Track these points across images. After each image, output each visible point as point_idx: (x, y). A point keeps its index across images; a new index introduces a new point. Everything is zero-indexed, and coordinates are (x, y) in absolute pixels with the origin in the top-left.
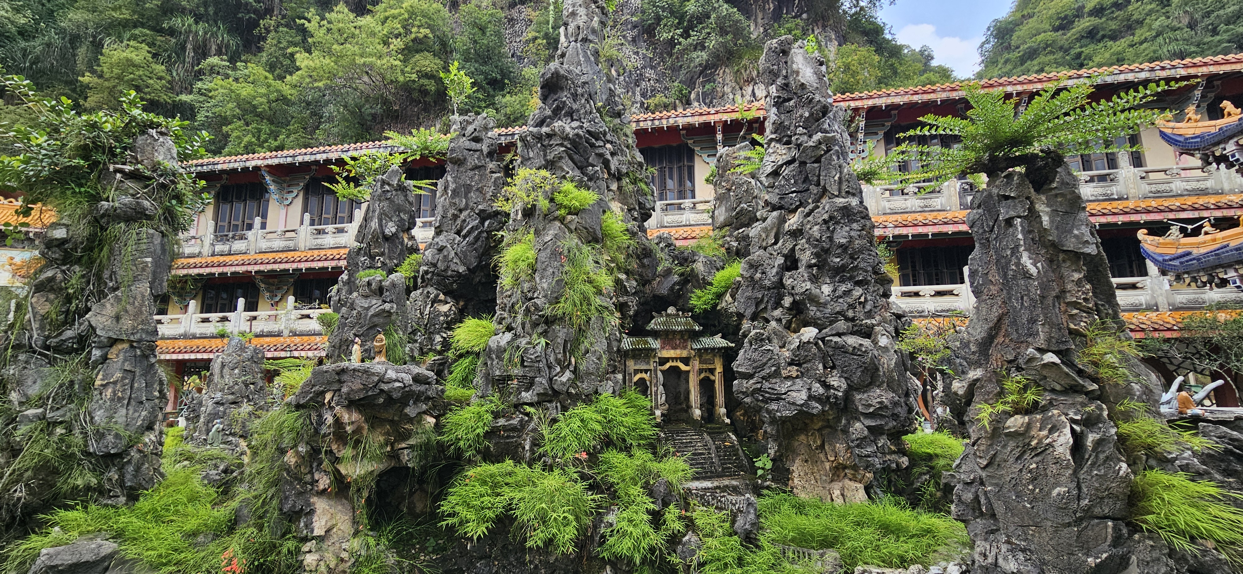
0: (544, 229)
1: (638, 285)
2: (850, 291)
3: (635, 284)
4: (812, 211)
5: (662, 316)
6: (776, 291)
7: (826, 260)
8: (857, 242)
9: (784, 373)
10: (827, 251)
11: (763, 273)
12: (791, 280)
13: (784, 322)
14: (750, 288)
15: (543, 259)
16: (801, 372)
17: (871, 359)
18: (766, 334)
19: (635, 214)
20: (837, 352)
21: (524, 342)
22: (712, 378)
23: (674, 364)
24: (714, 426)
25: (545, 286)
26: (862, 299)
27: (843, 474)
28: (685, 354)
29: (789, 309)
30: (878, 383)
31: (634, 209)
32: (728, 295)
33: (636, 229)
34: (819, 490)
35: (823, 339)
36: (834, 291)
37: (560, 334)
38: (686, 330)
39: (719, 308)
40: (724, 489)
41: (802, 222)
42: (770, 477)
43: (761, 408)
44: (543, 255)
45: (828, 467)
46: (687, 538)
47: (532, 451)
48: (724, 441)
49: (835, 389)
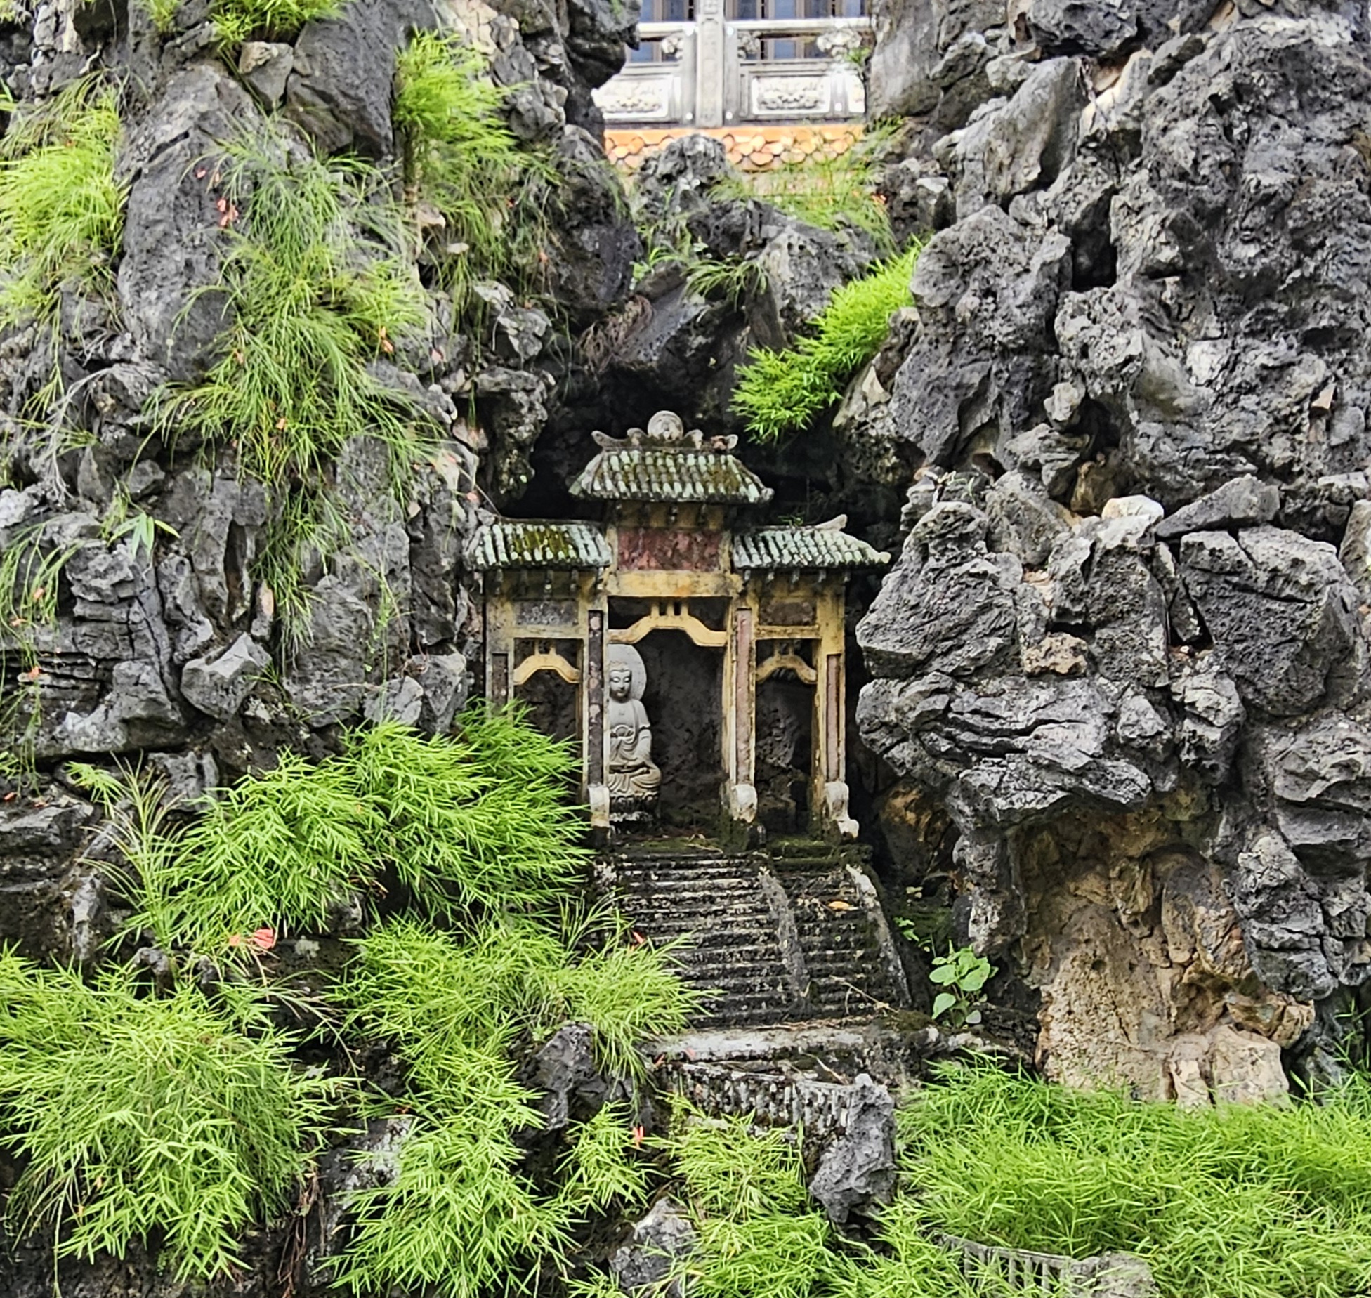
0: (159, 93)
1: (556, 327)
2: (1286, 366)
3: (540, 321)
4: (1177, 63)
5: (627, 446)
6: (1028, 361)
7: (1208, 250)
8: (1321, 185)
9: (1030, 658)
10: (1214, 217)
11: (988, 292)
12: (1083, 321)
13: (1048, 474)
14: (944, 349)
15: (150, 213)
16: (1091, 657)
17: (1329, 614)
18: (982, 517)
19: (556, 53)
20: (1219, 583)
21: (73, 529)
22: (806, 673)
23: (669, 621)
24: (799, 843)
25: (154, 315)
26: (1324, 400)
27: (1215, 1010)
28: (707, 585)
29: (1069, 429)
30: (1346, 699)
31: (548, 32)
32: (872, 374)
33: (553, 112)
34: (1133, 1064)
35: (1173, 541)
36: (1230, 366)
37: (215, 502)
38: (711, 501)
39: (839, 421)
40: (807, 1059)
41: (1139, 106)
42: (975, 1018)
43: (948, 781)
44: (149, 198)
45: (1166, 987)
46: (649, 1221)
47: (102, 926)
48: (829, 894)
49: (1199, 719)
